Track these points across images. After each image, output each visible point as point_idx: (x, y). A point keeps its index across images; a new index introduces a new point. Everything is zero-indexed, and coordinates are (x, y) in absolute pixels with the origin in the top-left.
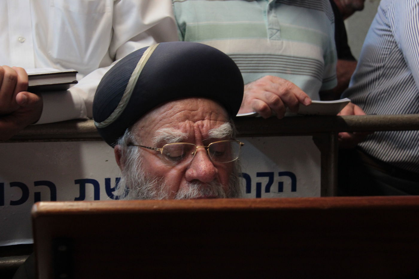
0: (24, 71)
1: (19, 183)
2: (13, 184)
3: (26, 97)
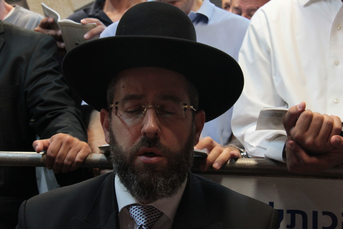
0: (339, 119)
1: (330, 213)
2: (325, 213)
3: (339, 140)
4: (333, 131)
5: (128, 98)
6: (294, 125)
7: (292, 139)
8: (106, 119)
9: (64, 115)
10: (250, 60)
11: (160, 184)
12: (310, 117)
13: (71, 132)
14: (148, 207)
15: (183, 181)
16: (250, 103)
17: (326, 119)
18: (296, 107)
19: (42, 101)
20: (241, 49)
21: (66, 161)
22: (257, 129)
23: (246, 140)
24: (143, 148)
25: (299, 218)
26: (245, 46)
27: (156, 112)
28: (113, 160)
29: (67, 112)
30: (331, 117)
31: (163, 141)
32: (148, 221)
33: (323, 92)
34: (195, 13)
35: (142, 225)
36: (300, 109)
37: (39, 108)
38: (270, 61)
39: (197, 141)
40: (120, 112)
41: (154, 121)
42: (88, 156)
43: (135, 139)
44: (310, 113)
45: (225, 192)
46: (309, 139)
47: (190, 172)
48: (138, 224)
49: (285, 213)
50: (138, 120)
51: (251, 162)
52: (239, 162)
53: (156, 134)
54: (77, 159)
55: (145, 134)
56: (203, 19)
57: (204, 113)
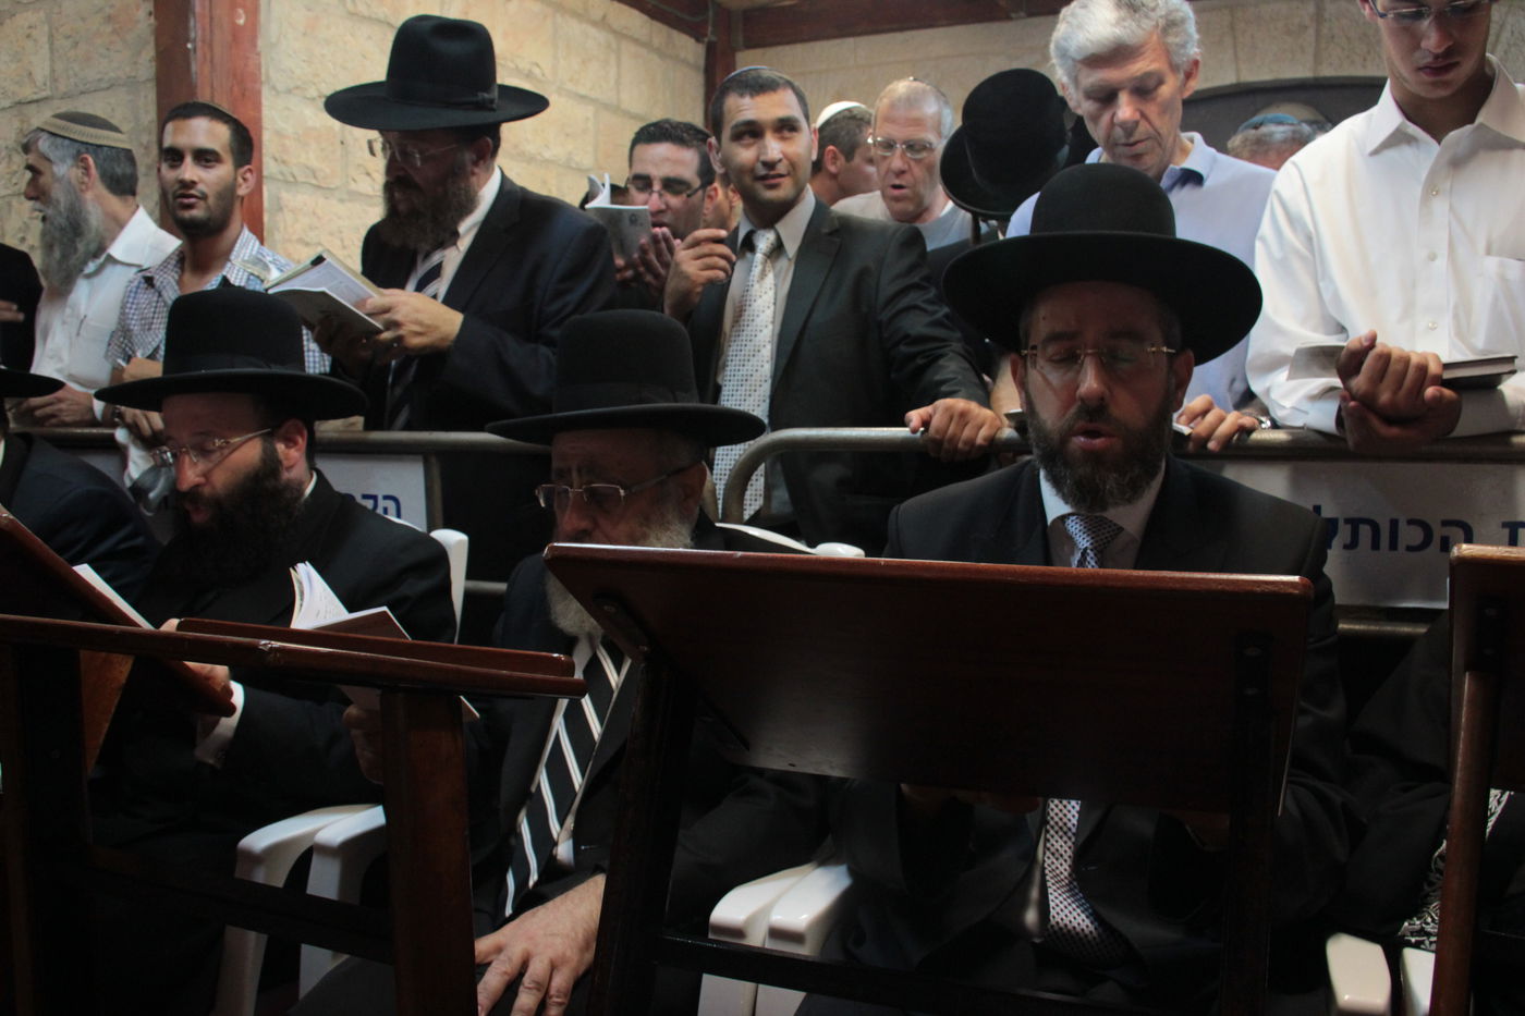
0: (1437, 358)
1: (1420, 521)
2: (1410, 522)
3: (1438, 394)
4: (1427, 381)
5: (1054, 337)
6: (1357, 370)
7: (1353, 398)
8: (1020, 370)
9: (946, 358)
10: (1277, 254)
11: (1110, 484)
12: (1386, 358)
13: (963, 390)
14: (1096, 517)
15: (1153, 476)
16: (1278, 331)
17: (1415, 360)
18: (1360, 339)
19: (907, 336)
20: (1260, 233)
21: (960, 445)
22: (1290, 378)
23: (1274, 395)
24: (1081, 423)
25: (1365, 530)
26: (1266, 228)
27: (1102, 361)
28: (1032, 442)
29: (951, 354)
30: (1424, 356)
31: (1115, 411)
32: (1097, 542)
33: (1408, 310)
34: (1178, 167)
35: (1086, 549)
36: (1366, 344)
37: (903, 348)
38: (1314, 256)
39: (1180, 404)
40: (1041, 362)
41: (1098, 376)
42: (996, 433)
43: (1067, 408)
44: (1385, 350)
45: (1232, 490)
46: (1385, 397)
47: (1171, 455)
48: (1080, 546)
49: (1341, 523)
50: (1070, 375)
51: (1280, 436)
52: (1255, 436)
53: (1102, 399)
54: (979, 440)
55: (1082, 399)
56: (1192, 178)
57: (1192, 354)
